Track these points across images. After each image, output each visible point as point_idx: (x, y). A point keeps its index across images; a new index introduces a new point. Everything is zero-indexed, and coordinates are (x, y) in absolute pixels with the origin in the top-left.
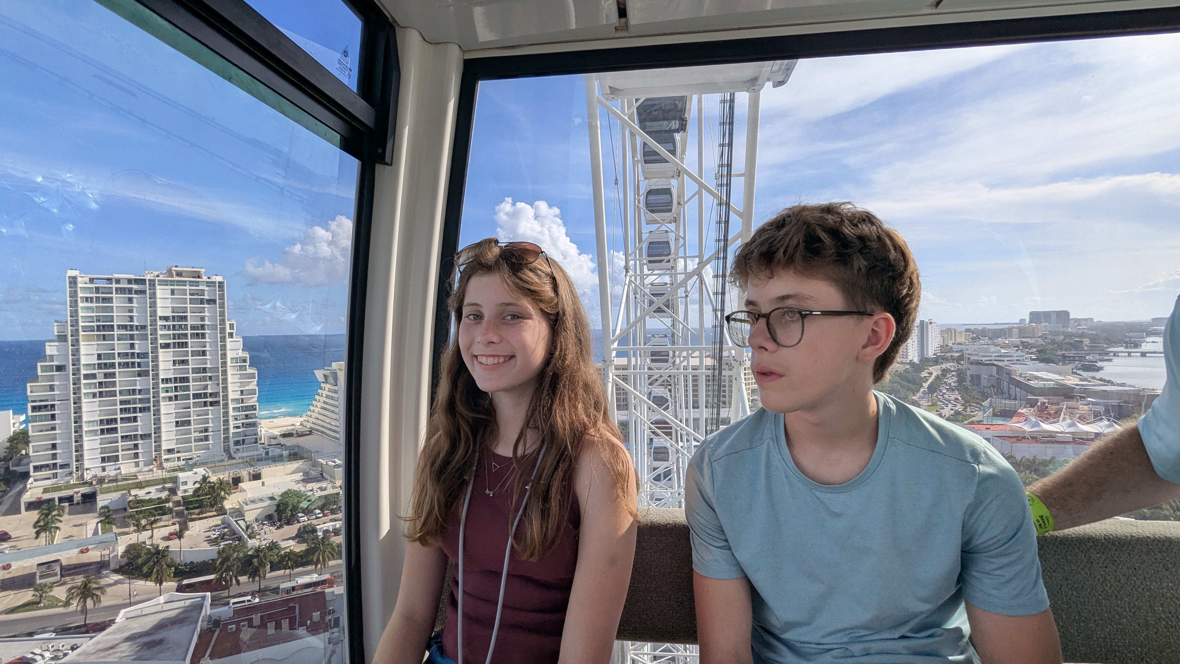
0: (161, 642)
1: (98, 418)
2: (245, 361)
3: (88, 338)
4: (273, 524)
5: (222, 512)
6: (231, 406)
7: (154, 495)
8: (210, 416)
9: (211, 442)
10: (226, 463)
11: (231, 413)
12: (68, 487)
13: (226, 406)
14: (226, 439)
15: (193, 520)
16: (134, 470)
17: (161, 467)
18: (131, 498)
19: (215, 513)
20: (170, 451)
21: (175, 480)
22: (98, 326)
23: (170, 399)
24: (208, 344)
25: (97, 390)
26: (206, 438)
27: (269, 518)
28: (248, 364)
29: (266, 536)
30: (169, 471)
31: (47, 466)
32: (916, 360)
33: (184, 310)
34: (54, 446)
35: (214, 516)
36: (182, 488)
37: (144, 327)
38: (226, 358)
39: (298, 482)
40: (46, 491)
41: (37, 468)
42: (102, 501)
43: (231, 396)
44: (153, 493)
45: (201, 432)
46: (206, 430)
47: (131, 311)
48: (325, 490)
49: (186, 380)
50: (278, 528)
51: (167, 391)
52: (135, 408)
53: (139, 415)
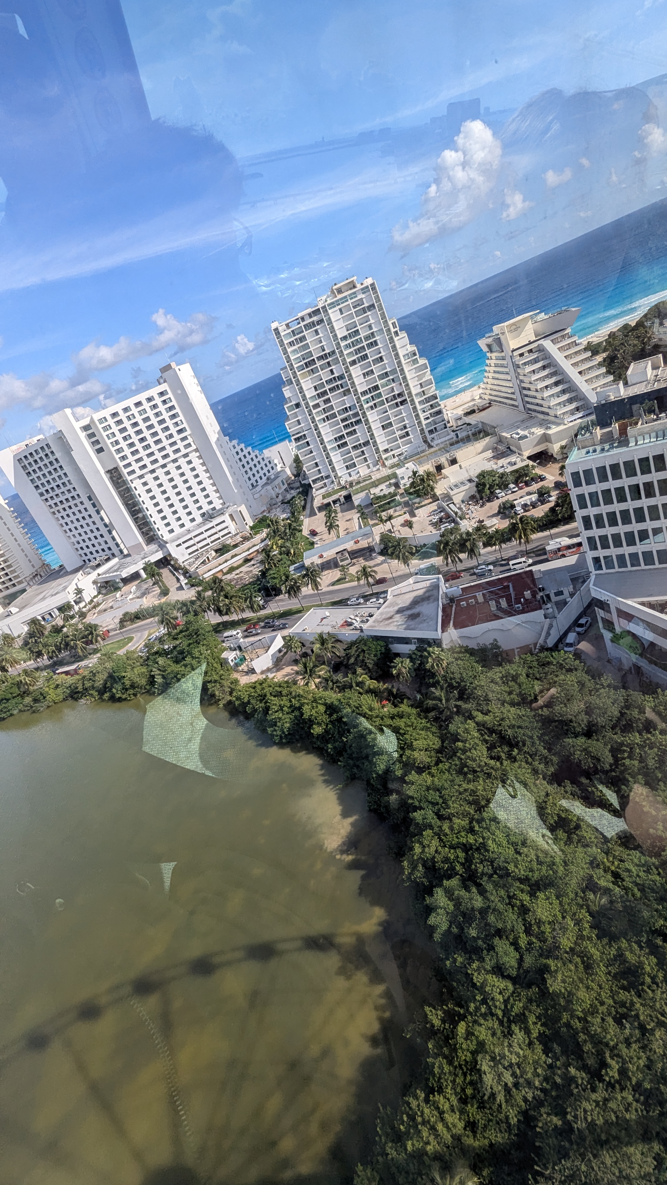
0: (418, 615)
1: (333, 438)
2: (415, 354)
3: (304, 376)
4: (477, 503)
5: (435, 498)
6: (417, 401)
7: (386, 492)
8: (404, 415)
9: (411, 436)
10: (427, 453)
11: (419, 407)
12: (335, 492)
13: (412, 401)
14: (422, 430)
15: (417, 508)
16: (368, 471)
17: (384, 465)
18: (372, 496)
19: (430, 500)
20: (386, 451)
21: (395, 475)
22: (306, 364)
23: (372, 408)
24: (381, 350)
25: (324, 416)
26: (407, 434)
27: (472, 497)
28: (418, 356)
29: (473, 515)
30: (390, 468)
31: (318, 479)
33: (353, 325)
34: (317, 465)
35: (431, 503)
36: (402, 482)
37: (333, 352)
38: (399, 358)
39: (489, 460)
40: (324, 497)
41: (314, 481)
42: (357, 499)
43: (414, 391)
44: (383, 489)
45: (401, 430)
46: (405, 427)
47: (321, 342)
48: (515, 464)
49: (376, 388)
50: (482, 506)
51: (368, 402)
52: (351, 423)
53: (356, 427)
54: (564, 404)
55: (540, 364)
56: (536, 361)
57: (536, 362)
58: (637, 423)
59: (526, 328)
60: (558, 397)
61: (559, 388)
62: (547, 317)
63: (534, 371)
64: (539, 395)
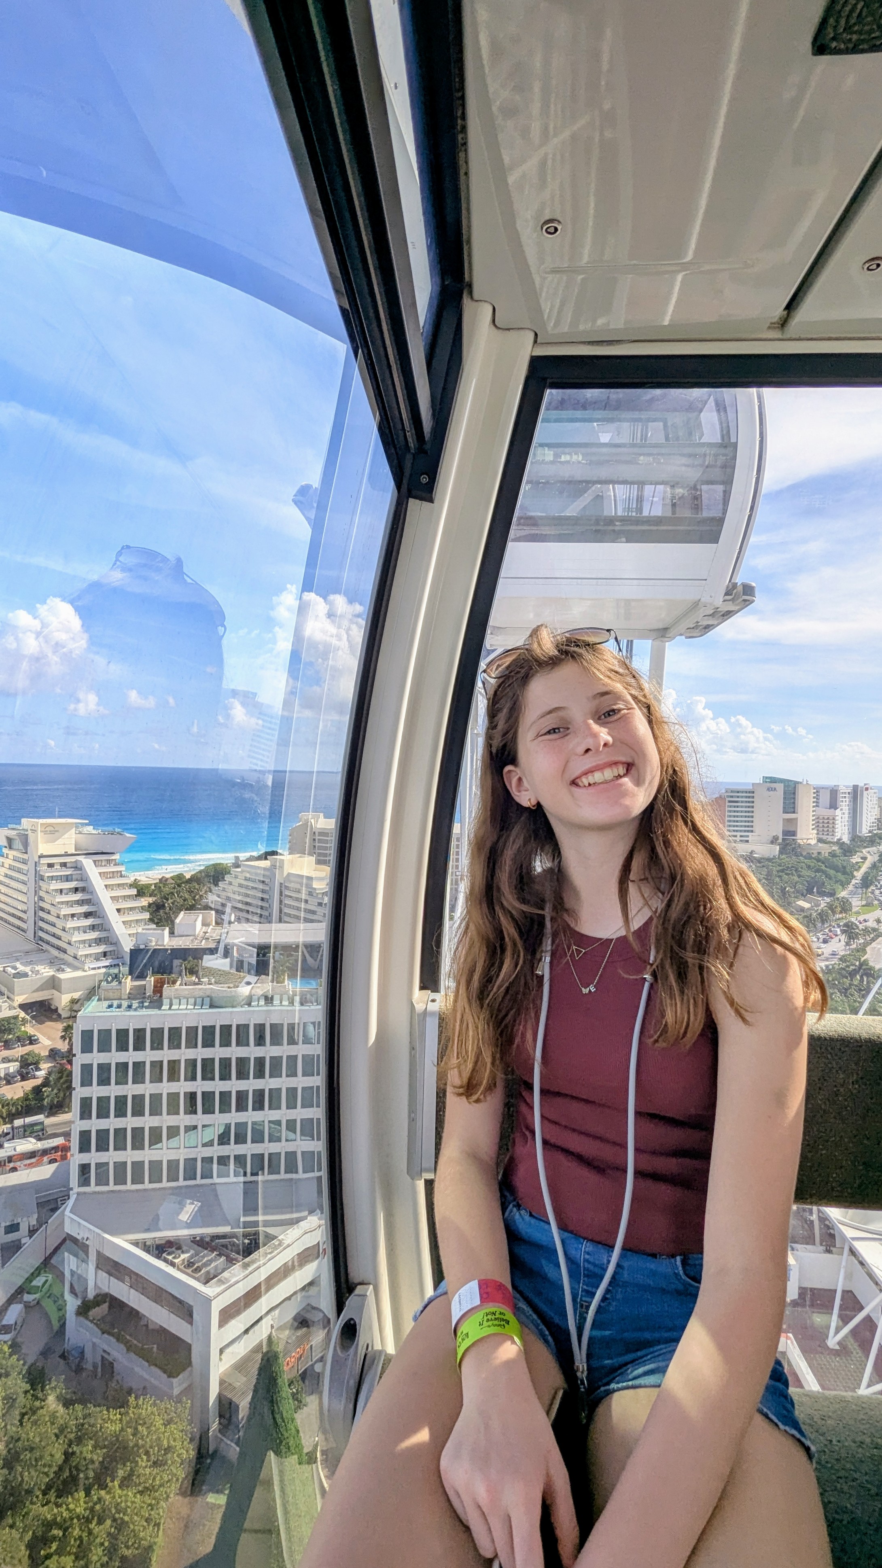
32: (846, 839)
54: (89, 943)
55: (73, 885)
56: (68, 879)
57: (67, 881)
58: (174, 982)
59: (66, 836)
60: (85, 932)
61: (89, 922)
62: (94, 832)
63: (61, 891)
64: (59, 923)
